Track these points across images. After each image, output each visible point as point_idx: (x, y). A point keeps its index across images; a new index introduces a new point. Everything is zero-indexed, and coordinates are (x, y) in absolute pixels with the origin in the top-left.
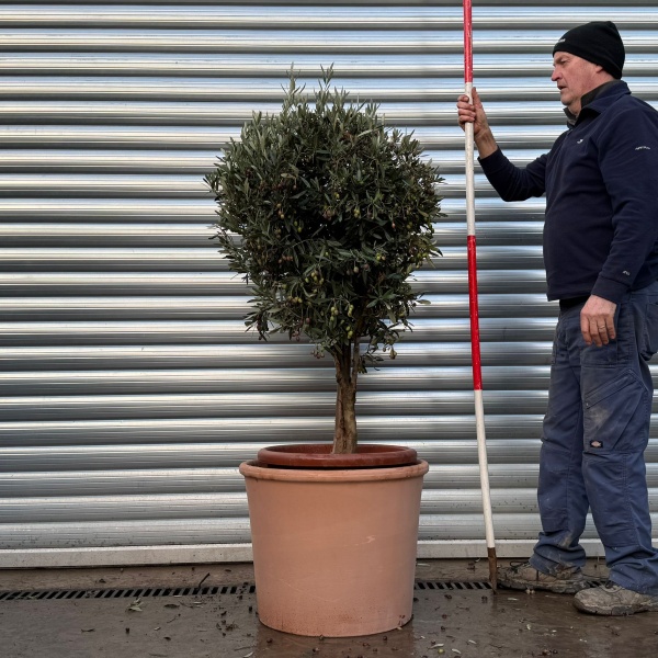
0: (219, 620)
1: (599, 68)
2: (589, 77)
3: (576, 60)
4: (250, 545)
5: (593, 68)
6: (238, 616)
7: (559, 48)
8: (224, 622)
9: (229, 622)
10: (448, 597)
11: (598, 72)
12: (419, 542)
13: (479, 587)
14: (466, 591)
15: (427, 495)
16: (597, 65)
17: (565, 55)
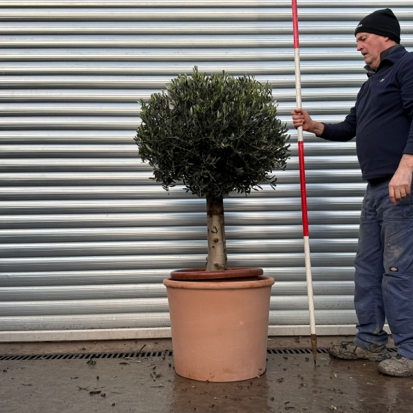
0: (152, 372)
1: (387, 38)
2: (381, 45)
3: (371, 36)
4: (170, 328)
5: (382, 39)
6: (163, 369)
7: (358, 31)
8: (155, 373)
9: (158, 373)
10: (286, 358)
11: (386, 41)
12: (270, 326)
13: (303, 352)
14: (295, 354)
15: (273, 299)
16: (385, 36)
17: (363, 34)
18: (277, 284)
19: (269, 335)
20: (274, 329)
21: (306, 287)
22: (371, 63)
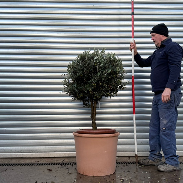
0: (68, 172)
1: (163, 36)
2: (161, 38)
3: (157, 35)
4: (75, 152)
5: (161, 36)
6: (72, 170)
7: (152, 32)
8: (69, 172)
9: (70, 172)
10: (124, 166)
12: (117, 152)
15: (119, 140)
16: (162, 35)
17: (154, 34)
18: (121, 134)
19: (117, 155)
20: (120, 153)
21: (134, 135)
22: (157, 45)
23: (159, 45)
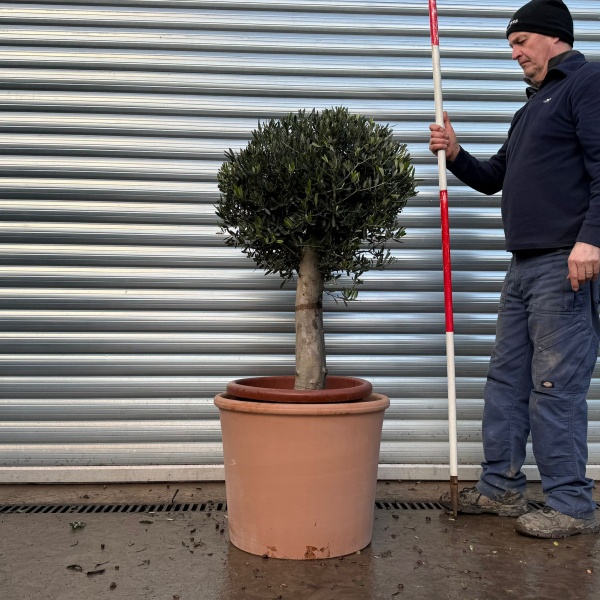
0: (189, 537)
1: (556, 39)
2: (548, 50)
3: (533, 37)
4: (222, 466)
5: (550, 41)
6: (206, 534)
7: (512, 29)
8: (192, 540)
9: (197, 540)
10: (396, 517)
11: (556, 43)
13: (422, 508)
14: (410, 511)
15: (387, 425)
16: (553, 36)
17: (521, 34)
18: (394, 402)
23: (541, 77)
